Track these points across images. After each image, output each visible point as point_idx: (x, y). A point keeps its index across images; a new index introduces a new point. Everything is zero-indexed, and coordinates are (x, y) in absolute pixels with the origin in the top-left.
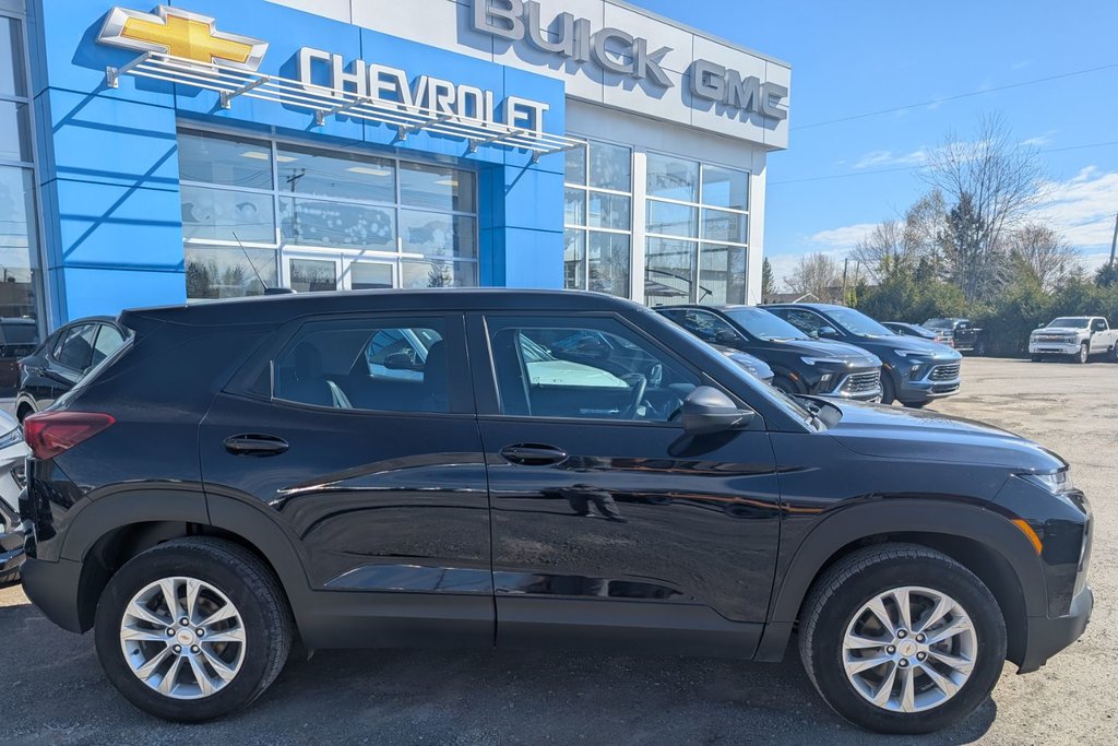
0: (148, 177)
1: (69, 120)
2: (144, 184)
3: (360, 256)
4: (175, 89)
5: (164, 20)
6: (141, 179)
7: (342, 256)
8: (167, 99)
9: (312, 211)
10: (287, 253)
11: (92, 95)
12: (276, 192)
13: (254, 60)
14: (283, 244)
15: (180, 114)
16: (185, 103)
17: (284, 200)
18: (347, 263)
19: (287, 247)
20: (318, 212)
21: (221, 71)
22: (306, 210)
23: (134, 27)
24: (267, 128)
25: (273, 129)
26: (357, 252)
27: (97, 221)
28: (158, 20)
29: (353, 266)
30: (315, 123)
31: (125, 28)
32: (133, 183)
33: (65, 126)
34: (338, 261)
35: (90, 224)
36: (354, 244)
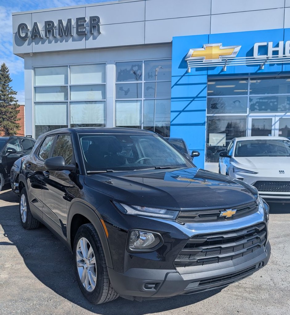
0: (197, 97)
1: (176, 84)
2: (196, 99)
3: (284, 115)
4: (208, 69)
5: (205, 49)
6: (194, 98)
7: (275, 116)
8: (205, 72)
9: (264, 101)
10: (251, 116)
11: (182, 76)
12: (248, 96)
13: (235, 53)
14: (249, 113)
15: (209, 76)
16: (211, 72)
17: (251, 98)
18: (277, 118)
19: (251, 114)
20: (266, 100)
21: (222, 60)
22: (261, 101)
23: (195, 53)
24: (247, 74)
25: (249, 74)
26: (283, 114)
27: (180, 112)
28: (203, 49)
29: (280, 119)
30: (260, 69)
31: (192, 55)
32: (192, 99)
33: (175, 86)
34: (273, 118)
35: (178, 113)
36: (282, 111)
